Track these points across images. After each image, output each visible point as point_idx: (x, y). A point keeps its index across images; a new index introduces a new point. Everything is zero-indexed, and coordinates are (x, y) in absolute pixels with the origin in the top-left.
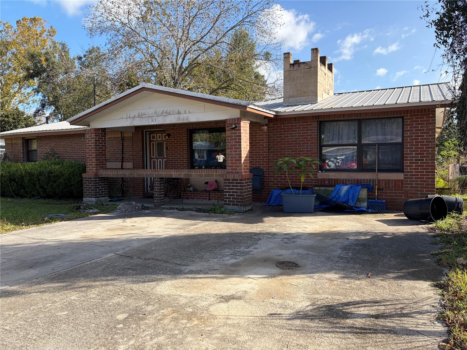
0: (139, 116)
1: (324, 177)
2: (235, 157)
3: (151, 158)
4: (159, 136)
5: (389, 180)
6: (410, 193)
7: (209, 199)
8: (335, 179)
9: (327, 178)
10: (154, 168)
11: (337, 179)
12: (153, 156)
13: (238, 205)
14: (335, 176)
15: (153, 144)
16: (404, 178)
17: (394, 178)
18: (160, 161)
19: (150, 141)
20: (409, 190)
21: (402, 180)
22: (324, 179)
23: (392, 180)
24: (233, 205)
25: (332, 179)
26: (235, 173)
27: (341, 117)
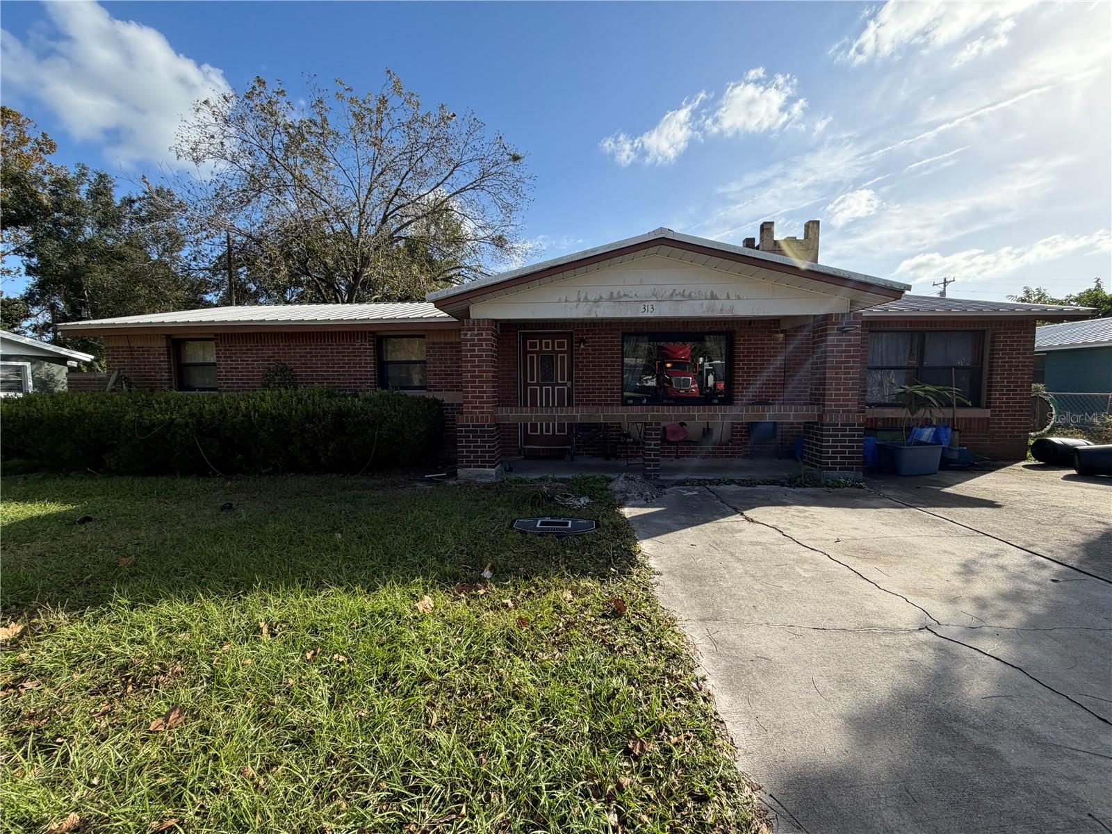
0: (611, 299)
1: (875, 416)
2: (845, 384)
3: (526, 385)
4: (547, 344)
5: (971, 419)
6: (998, 436)
7: (677, 457)
8: (892, 419)
9: (881, 416)
10: (534, 404)
11: (897, 418)
12: (532, 379)
13: (852, 469)
14: (893, 414)
15: (532, 358)
16: (991, 415)
17: (977, 416)
18: (547, 390)
19: (526, 353)
20: (997, 432)
21: (988, 418)
22: (876, 419)
23: (975, 418)
24: (840, 469)
25: (888, 419)
26: (844, 411)
27: (906, 326)
